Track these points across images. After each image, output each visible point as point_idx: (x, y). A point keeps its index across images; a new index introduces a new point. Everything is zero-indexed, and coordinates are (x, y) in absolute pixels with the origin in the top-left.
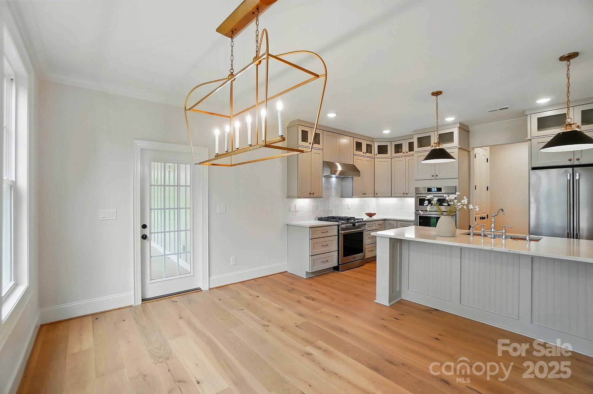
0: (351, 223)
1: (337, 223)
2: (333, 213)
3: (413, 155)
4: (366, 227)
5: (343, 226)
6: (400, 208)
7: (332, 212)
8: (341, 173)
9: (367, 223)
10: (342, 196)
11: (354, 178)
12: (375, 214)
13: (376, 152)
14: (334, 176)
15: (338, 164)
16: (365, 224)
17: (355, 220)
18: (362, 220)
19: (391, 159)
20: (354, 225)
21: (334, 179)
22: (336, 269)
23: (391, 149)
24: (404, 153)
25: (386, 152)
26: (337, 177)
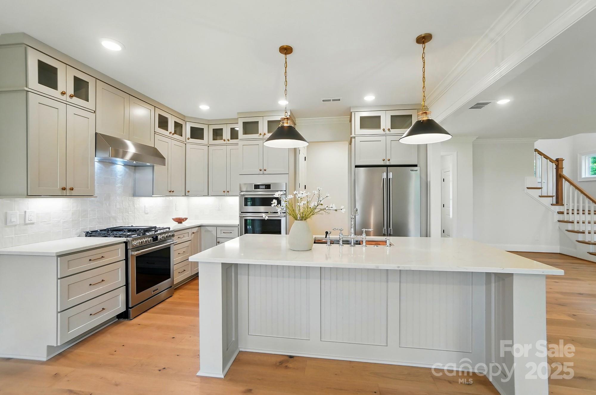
0: (149, 236)
1: (124, 239)
2: (118, 221)
3: (237, 144)
4: (175, 240)
5: (135, 243)
6: (218, 210)
7: (116, 220)
8: (135, 157)
9: (176, 234)
10: (135, 194)
11: (155, 167)
12: (186, 219)
13: (189, 135)
14: (119, 161)
15: (129, 143)
16: (173, 236)
17: (157, 231)
18: (168, 229)
19: (208, 146)
20: (155, 239)
21: (119, 167)
22: (124, 316)
23: (208, 134)
24: (224, 140)
25: (202, 138)
26: (126, 165)
